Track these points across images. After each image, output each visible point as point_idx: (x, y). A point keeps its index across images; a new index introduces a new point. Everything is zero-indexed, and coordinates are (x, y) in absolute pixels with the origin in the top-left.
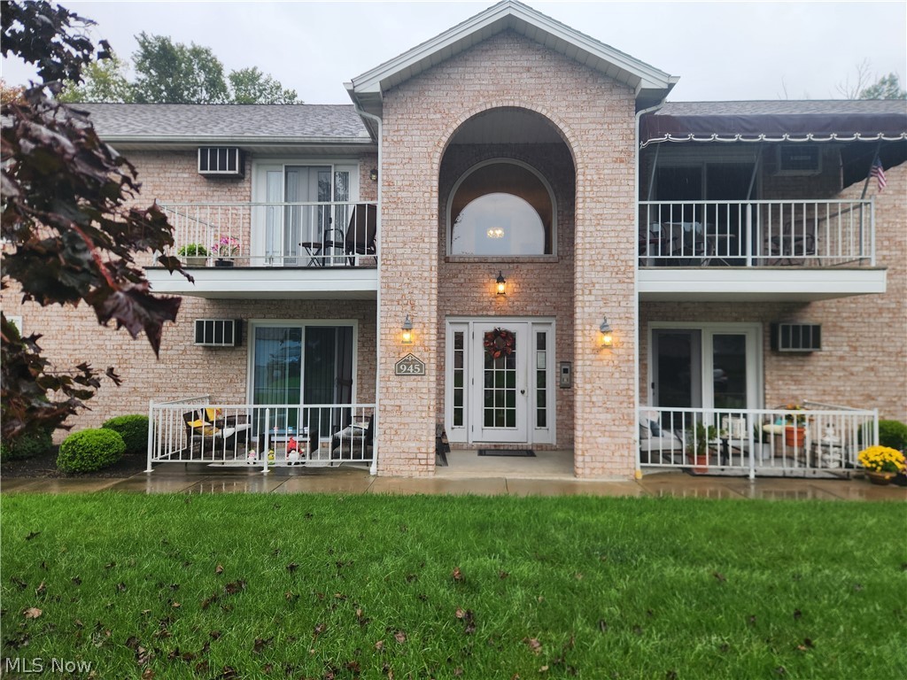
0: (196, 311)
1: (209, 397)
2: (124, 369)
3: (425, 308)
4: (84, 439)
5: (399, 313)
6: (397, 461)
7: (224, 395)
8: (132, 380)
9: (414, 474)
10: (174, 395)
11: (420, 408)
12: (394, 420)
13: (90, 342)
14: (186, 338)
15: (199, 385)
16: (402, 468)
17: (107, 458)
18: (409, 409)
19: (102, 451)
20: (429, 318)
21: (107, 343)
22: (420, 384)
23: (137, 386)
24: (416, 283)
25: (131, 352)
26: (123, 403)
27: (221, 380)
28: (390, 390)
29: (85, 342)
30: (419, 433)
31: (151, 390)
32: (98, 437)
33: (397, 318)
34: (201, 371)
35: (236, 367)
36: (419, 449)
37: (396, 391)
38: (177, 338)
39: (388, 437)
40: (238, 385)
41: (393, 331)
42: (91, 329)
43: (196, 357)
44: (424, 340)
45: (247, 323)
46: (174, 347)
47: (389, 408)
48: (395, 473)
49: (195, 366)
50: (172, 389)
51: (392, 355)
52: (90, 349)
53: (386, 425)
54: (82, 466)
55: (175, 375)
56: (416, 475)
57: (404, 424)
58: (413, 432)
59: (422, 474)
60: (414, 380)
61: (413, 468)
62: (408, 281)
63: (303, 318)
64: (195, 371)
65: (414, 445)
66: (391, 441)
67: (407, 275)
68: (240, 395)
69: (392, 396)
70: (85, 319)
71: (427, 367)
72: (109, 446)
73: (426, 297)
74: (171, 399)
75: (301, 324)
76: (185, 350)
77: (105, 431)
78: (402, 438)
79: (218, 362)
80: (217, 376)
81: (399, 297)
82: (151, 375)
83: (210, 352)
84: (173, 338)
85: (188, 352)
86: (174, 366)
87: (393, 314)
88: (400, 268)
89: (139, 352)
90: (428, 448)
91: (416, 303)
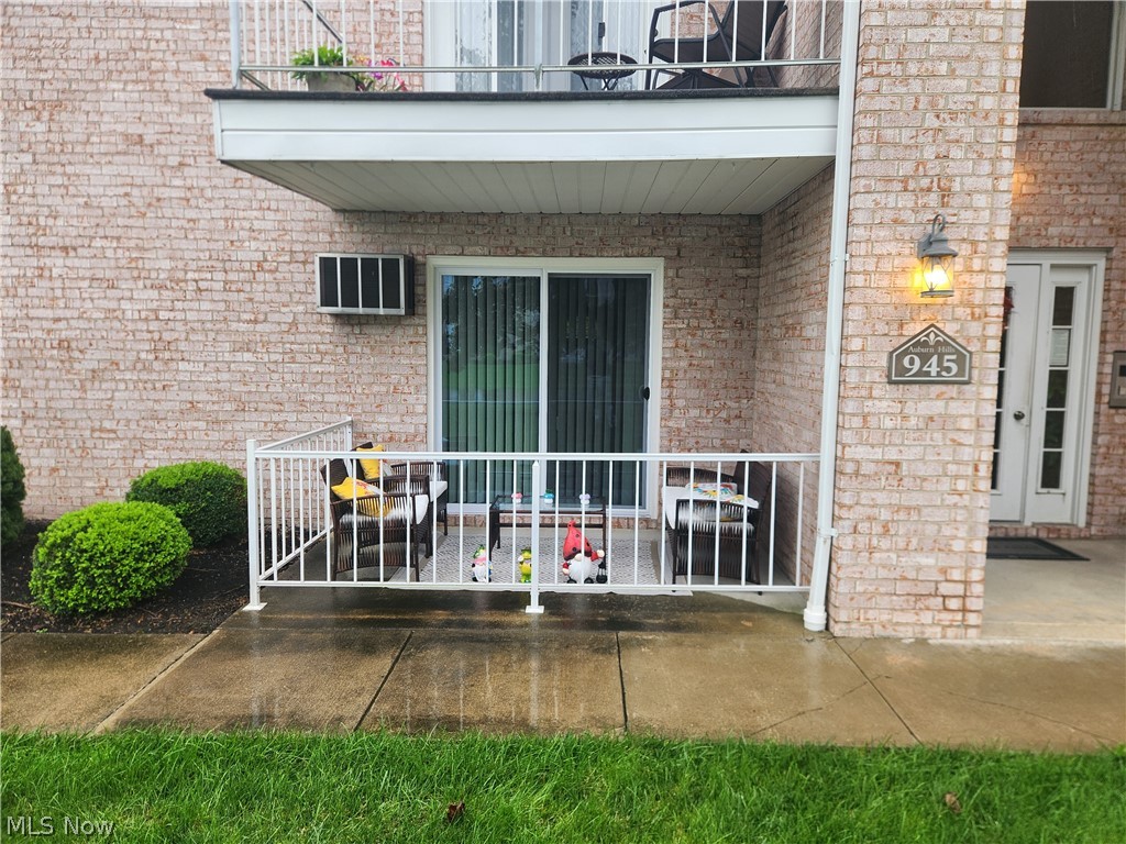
0: (313, 237)
1: (352, 424)
2: (167, 362)
3: (981, 201)
4: (92, 533)
5: (908, 216)
6: (885, 602)
7: (382, 419)
8: (185, 386)
9: (929, 632)
10: (276, 418)
11: (952, 468)
12: (881, 498)
13: (88, 304)
14: (296, 297)
15: (329, 398)
16: (899, 617)
17: (152, 576)
18: (922, 470)
19: (137, 560)
20: (991, 226)
21: (125, 305)
22: (955, 408)
23: (196, 398)
24: (961, 129)
25: (179, 326)
26: (171, 434)
27: (375, 389)
28: (873, 422)
29: (77, 304)
30: (947, 531)
31: (228, 407)
32: (123, 527)
33: (900, 229)
34: (332, 369)
35: (405, 361)
36: (944, 571)
37: (888, 424)
38: (277, 297)
39: (862, 541)
40: (411, 399)
41: (886, 266)
42: (88, 274)
43: (318, 338)
44: (972, 289)
45: (424, 264)
46: (271, 317)
47: (867, 469)
48: (879, 631)
49: (318, 358)
50: (271, 406)
51: (881, 328)
52: (89, 320)
53: (859, 512)
54: (91, 600)
55: (275, 376)
56: (935, 636)
57: (908, 508)
58: (931, 530)
59: (950, 632)
60: (938, 397)
61: (927, 617)
62: (936, 124)
63: (544, 254)
64: (319, 368)
65: (931, 561)
66: (871, 550)
67: (933, 104)
68: (415, 420)
69: (875, 437)
70: (72, 254)
71: (976, 361)
72: (155, 548)
73: (986, 168)
74: (270, 426)
75: (540, 268)
76: (294, 323)
77: (139, 508)
78: (902, 545)
79: (367, 350)
80: (365, 379)
81: (907, 168)
82: (225, 376)
83: (348, 329)
84: (268, 297)
85: (302, 328)
86: (274, 357)
87: (889, 216)
88: (916, 86)
89: (197, 326)
90: (968, 569)
91: (956, 186)
